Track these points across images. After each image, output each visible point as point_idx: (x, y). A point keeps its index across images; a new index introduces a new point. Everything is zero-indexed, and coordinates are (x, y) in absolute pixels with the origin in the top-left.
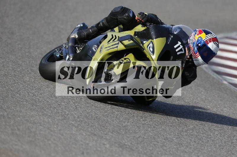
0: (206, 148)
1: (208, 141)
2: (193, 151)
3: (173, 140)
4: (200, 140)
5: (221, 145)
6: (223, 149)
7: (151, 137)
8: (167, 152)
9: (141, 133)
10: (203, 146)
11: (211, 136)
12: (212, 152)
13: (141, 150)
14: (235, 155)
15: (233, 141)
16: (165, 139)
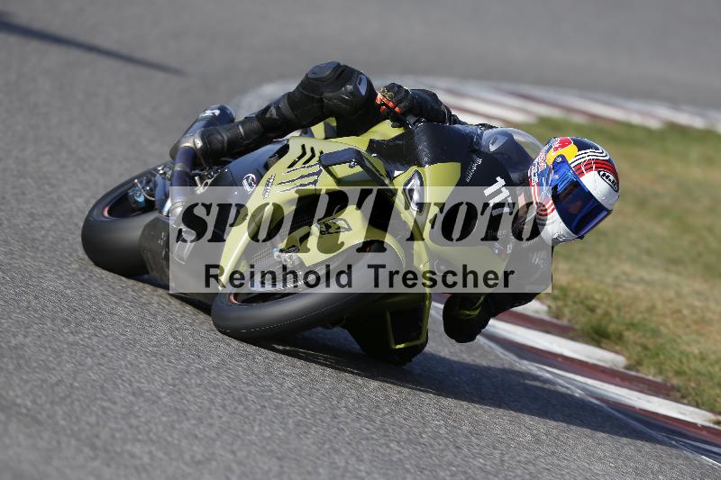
0: (257, 429)
1: (264, 407)
2: (217, 434)
3: (160, 398)
4: (240, 402)
5: (301, 421)
6: (306, 433)
7: (92, 386)
8: (139, 433)
9: (63, 370)
10: (247, 421)
11: (272, 391)
12: (274, 442)
13: (63, 423)
14: (343, 454)
15: (339, 412)
16: (134, 394)
